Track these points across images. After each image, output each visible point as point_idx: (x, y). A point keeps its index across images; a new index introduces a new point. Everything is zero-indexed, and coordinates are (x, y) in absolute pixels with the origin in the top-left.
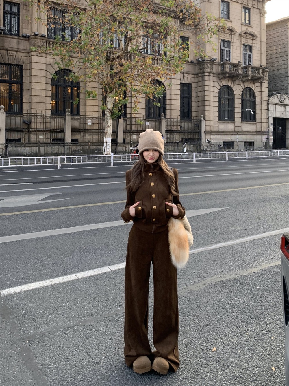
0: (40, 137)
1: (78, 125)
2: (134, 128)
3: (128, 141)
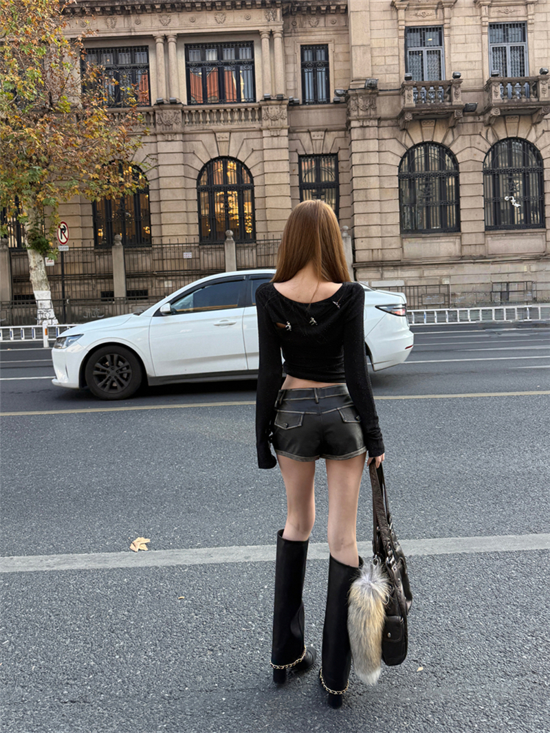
2: (168, 266)
3: (154, 294)
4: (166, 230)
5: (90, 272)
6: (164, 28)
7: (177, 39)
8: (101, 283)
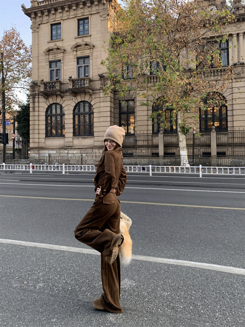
0: (143, 151)
1: (176, 141)
2: (236, 141)
3: (228, 154)
4: (235, 124)
5: (197, 143)
6: (237, 30)
7: (243, 34)
8: (202, 148)
